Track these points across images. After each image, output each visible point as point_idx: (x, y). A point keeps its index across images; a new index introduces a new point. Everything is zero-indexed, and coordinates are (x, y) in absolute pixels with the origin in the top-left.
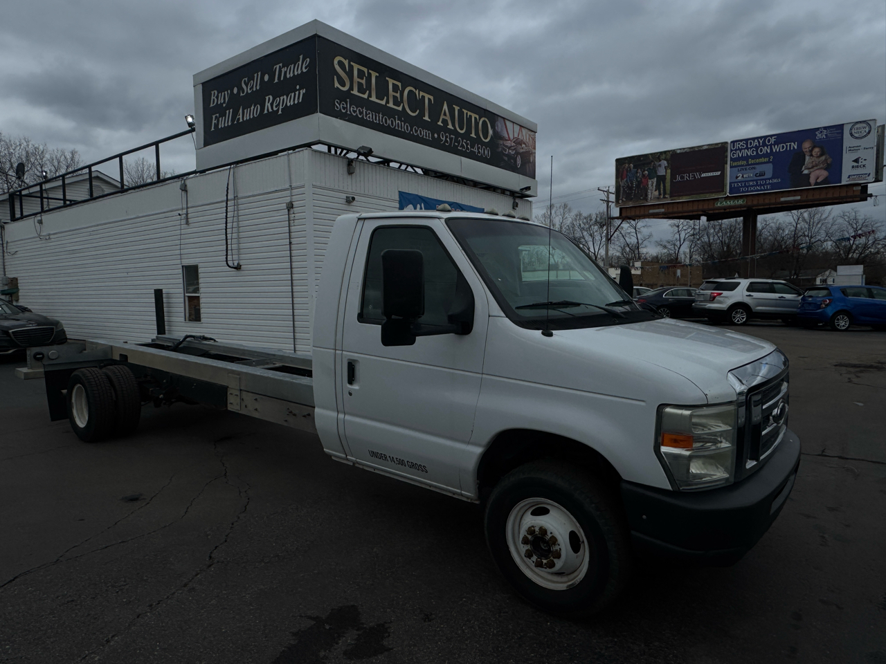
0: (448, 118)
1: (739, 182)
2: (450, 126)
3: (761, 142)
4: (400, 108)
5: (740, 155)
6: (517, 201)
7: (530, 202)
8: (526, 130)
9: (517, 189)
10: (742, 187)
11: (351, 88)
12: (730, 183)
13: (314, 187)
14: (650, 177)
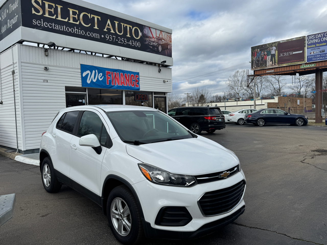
0: (111, 27)
1: (312, 56)
2: (112, 31)
3: (322, 35)
4: (78, 23)
5: (312, 42)
6: (161, 68)
7: (171, 69)
8: (165, 33)
9: (160, 62)
10: (313, 58)
11: (44, 13)
12: (307, 56)
13: (22, 62)
14: (268, 55)
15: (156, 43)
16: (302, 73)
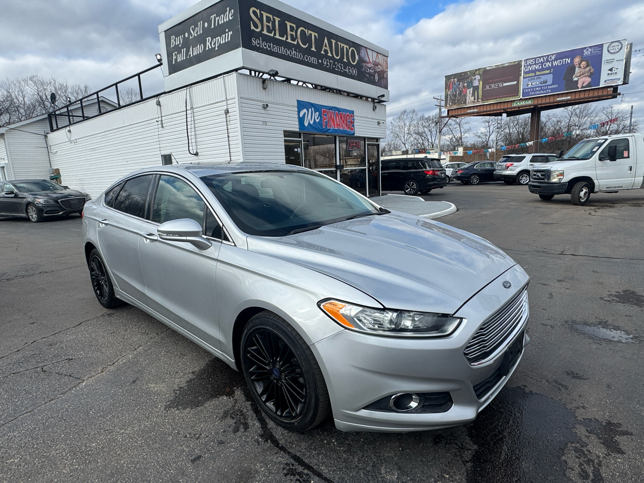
0: (328, 48)
1: (529, 88)
2: (330, 54)
3: (545, 59)
4: (295, 43)
5: (531, 69)
6: (376, 105)
7: (385, 105)
8: (382, 56)
9: (376, 97)
10: (531, 92)
11: (262, 30)
12: (523, 89)
13: (241, 98)
14: (468, 87)
15: (373, 69)
16: (510, 114)
